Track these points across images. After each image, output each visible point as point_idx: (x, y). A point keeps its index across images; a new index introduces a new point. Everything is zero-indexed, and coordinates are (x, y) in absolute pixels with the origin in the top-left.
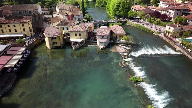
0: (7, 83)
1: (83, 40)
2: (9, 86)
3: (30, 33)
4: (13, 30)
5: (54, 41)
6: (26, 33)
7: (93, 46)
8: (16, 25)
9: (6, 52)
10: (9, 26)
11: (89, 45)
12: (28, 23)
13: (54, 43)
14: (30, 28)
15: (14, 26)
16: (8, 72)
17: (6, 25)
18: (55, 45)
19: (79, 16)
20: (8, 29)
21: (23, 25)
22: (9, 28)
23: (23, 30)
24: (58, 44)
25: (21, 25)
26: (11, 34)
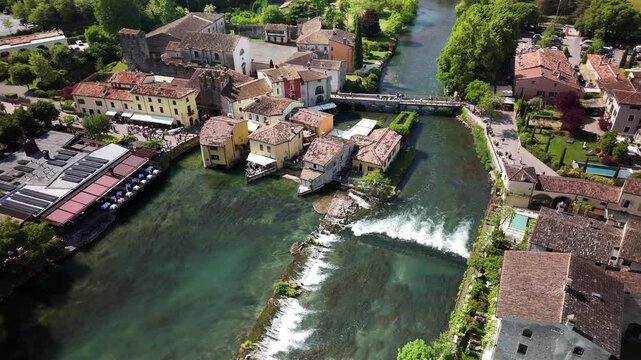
0: (93, 228)
1: (273, 161)
2: (93, 236)
3: (187, 119)
4: (157, 109)
5: (214, 152)
6: (179, 118)
7: (291, 180)
8: (163, 100)
9: (111, 170)
10: (150, 100)
11: (286, 176)
12: (185, 99)
13: (213, 157)
14: (189, 107)
15: (160, 101)
16: (103, 209)
17: (146, 98)
18: (215, 162)
19: (319, 80)
20: (149, 104)
21: (174, 103)
22: (151, 104)
23: (173, 112)
24: (222, 162)
25: (171, 101)
26: (153, 116)
